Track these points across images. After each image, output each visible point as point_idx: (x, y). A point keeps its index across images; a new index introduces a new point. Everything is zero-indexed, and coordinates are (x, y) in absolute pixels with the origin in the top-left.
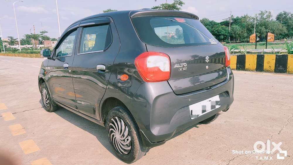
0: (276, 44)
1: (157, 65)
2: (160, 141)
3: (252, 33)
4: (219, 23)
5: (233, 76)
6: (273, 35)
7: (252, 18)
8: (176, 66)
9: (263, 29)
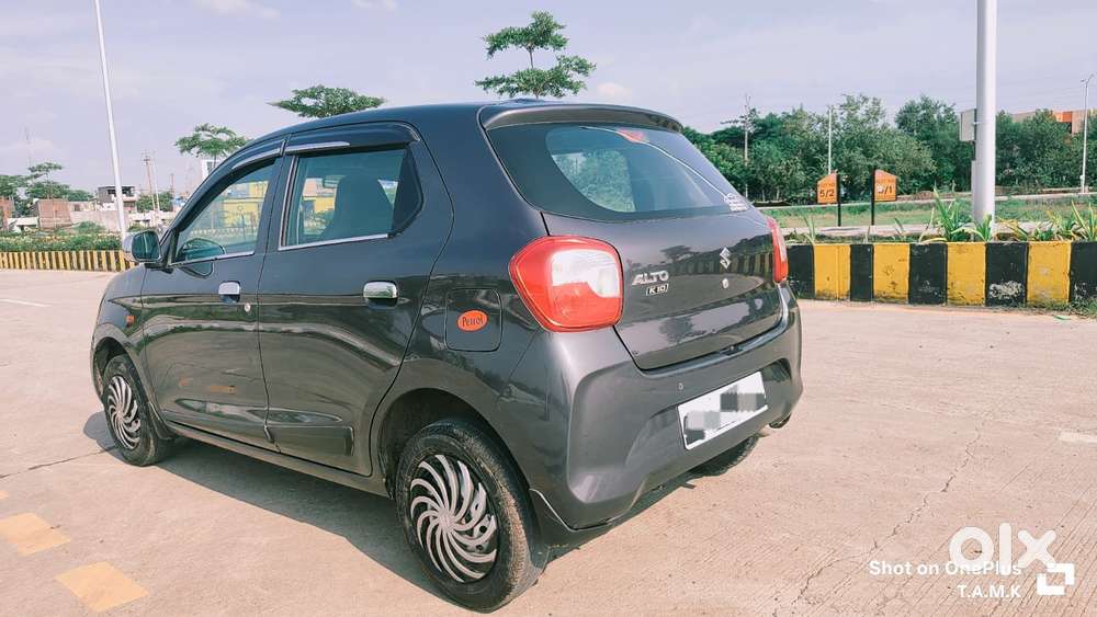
0: (902, 208)
1: (582, 277)
2: (595, 521)
3: (822, 173)
4: (708, 136)
5: (799, 312)
6: (894, 177)
7: (820, 120)
8: (639, 279)
9: (858, 157)
